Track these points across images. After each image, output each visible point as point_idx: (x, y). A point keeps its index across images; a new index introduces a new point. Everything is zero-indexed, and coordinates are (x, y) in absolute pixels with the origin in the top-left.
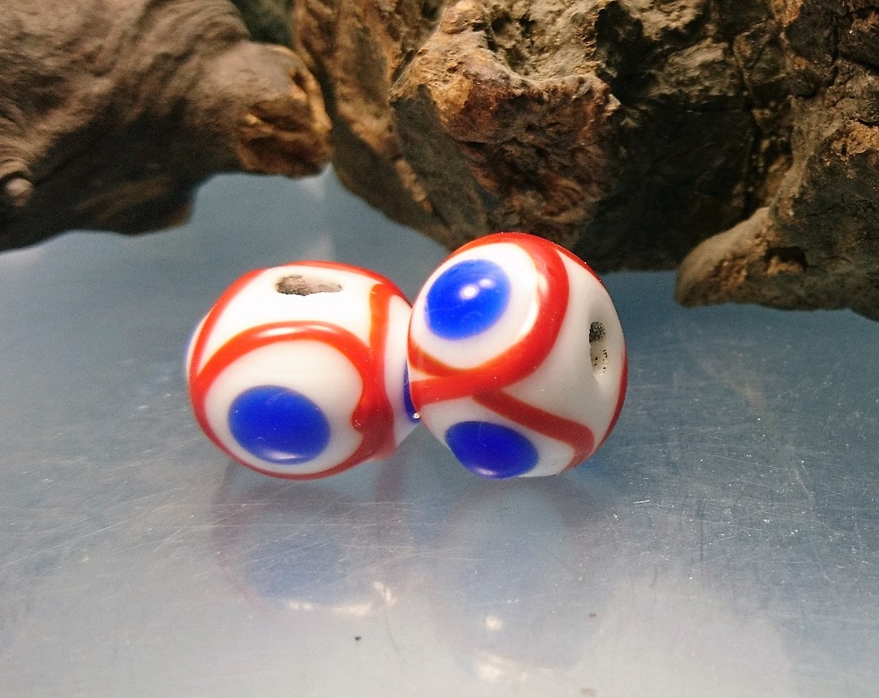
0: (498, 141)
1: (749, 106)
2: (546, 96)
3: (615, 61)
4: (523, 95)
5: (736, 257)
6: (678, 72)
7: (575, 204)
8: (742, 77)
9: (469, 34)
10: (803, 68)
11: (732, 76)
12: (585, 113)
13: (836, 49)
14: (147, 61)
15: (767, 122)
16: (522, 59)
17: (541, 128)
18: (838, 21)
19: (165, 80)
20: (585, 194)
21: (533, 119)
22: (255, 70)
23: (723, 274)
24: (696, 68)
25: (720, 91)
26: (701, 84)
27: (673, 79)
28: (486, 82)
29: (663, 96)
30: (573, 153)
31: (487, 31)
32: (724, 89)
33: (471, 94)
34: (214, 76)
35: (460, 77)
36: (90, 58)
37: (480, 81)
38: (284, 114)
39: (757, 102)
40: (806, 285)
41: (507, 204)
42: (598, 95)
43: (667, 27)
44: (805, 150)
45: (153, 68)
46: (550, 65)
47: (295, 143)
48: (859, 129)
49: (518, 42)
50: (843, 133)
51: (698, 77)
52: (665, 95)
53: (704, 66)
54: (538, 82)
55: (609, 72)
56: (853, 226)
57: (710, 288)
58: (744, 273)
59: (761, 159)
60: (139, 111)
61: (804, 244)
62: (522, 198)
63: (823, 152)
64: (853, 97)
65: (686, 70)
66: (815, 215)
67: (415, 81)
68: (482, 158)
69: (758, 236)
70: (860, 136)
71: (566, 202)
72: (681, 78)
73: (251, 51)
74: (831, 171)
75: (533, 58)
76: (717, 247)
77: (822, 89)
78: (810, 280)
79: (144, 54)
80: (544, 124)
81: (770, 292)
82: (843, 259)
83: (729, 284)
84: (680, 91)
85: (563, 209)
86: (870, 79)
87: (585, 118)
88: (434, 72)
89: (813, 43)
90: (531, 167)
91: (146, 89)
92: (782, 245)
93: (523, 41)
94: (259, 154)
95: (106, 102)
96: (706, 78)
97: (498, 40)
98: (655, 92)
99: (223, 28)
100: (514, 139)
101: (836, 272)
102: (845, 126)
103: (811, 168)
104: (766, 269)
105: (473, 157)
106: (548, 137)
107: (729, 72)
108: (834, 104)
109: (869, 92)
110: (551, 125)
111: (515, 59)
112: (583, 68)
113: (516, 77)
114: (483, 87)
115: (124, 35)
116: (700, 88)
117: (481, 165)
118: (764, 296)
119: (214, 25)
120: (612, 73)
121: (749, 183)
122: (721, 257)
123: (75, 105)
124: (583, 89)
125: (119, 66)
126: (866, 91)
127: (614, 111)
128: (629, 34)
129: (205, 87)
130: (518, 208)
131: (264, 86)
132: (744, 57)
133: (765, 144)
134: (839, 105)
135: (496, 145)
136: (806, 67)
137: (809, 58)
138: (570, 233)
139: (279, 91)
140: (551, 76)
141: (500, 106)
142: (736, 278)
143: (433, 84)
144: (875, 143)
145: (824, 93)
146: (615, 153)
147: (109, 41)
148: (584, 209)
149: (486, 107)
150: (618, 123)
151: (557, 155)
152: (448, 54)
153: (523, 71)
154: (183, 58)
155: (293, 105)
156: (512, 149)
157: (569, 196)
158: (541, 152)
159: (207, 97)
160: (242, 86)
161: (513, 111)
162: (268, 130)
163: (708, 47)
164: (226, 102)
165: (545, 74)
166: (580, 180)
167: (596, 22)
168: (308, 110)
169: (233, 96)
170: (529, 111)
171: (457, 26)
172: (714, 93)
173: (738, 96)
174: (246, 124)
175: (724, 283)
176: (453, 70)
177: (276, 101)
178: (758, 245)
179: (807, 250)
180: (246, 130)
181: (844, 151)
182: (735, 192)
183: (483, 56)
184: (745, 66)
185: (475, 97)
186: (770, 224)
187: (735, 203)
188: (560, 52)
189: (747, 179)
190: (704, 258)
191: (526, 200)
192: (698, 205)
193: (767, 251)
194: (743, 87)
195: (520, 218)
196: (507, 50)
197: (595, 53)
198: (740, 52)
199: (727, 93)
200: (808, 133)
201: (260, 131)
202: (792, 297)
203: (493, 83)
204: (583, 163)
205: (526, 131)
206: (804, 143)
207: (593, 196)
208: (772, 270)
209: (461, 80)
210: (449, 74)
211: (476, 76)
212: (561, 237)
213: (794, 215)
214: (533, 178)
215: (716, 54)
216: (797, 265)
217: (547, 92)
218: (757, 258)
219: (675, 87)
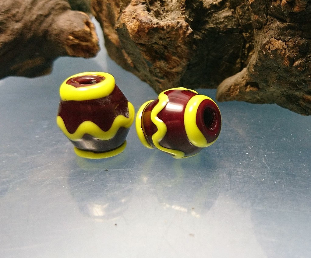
0: (150, 43)
1: (241, 32)
2: (165, 28)
3: (192, 15)
4: (156, 28)
5: (236, 85)
6: (216, 20)
7: (178, 65)
8: (239, 21)
9: (140, 6)
10: (257, 19)
11: (235, 21)
12: (180, 34)
13: (267, 12)
14: (34, 17)
15: (248, 37)
16: (160, 14)
17: (165, 39)
18: (267, 2)
19: (40, 24)
20: (181, 62)
21: (160, 35)
22: (72, 20)
23: (231, 91)
24: (223, 18)
25: (231, 26)
26: (224, 24)
27: (214, 22)
28: (144, 23)
30: (176, 47)
31: (147, 5)
33: (139, 27)
34: (58, 22)
35: (136, 21)
36: (14, 16)
37: (142, 22)
38: (82, 36)
39: (244, 30)
40: (260, 95)
41: (154, 65)
42: (184, 27)
43: (212, 3)
44: (258, 48)
45: (37, 19)
46: (170, 17)
47: (87, 46)
48: (275, 41)
49: (159, 8)
50: (269, 42)
51: (223, 21)
52: (211, 27)
53: (226, 17)
54: (162, 23)
56: (274, 75)
57: (227, 96)
58: (238, 91)
59: (246, 51)
60: (31, 34)
61: (258, 81)
62: (160, 63)
63: (263, 49)
64: (273, 30)
65: (219, 19)
66: (261, 71)
67: (122, 22)
68: (144, 49)
69: (243, 78)
70: (274, 43)
71: (175, 65)
72: (217, 22)
73: (71, 13)
74: (265, 56)
75: (164, 14)
76: (229, 81)
77: (263, 26)
78: (261, 93)
79: (33, 15)
80: (165, 37)
81: (248, 98)
82: (272, 86)
83: (234, 94)
84: (217, 26)
85: (174, 67)
86: (278, 23)
87: (180, 36)
88: (128, 19)
89: (260, 10)
90: (162, 52)
91: (34, 26)
92: (251, 81)
93: (161, 8)
94: (74, 50)
95: (20, 32)
96: (226, 22)
97: (151, 8)
98: (208, 26)
99: (61, 5)
100: (156, 42)
101: (269, 91)
102: (270, 40)
103: (259, 55)
104: (246, 89)
105: (141, 48)
106: (167, 42)
107: (234, 20)
109: (278, 28)
110: (168, 38)
111: (157, 15)
112: (181, 18)
113: (155, 20)
115: (26, 8)
116: (224, 25)
117: (144, 51)
118: (246, 99)
119: (58, 4)
120: (191, 20)
121: (242, 59)
122: (231, 85)
123: (9, 32)
124: (179, 25)
125: (24, 19)
126: (277, 28)
127: (190, 33)
128: (197, 6)
129: (55, 26)
130: (159, 66)
131: (75, 26)
132: (239, 14)
133: (247, 45)
134: (268, 32)
135: (150, 44)
136: (258, 19)
137: (258, 15)
138: (178, 75)
139: (80, 28)
140: (170, 21)
141: (149, 31)
142: (236, 92)
143: (127, 23)
144: (279, 46)
145: (264, 28)
146: (191, 48)
147: (21, 10)
148: (182, 67)
150: (192, 37)
151: (171, 48)
152: (133, 13)
153: (160, 19)
154: (47, 16)
155: (85, 32)
156: (155, 46)
157: (176, 63)
158: (165, 47)
159: (55, 29)
160: (68, 26)
161: (154, 33)
162: (77, 41)
163: (227, 11)
164: (62, 31)
165: (168, 20)
166: (178, 57)
167: (185, 2)
168: (90, 34)
169: (65, 29)
170: (159, 33)
171: (136, 3)
172: (229, 27)
173: (237, 28)
174: (69, 39)
175: (231, 94)
176: (134, 18)
177: (79, 31)
178: (243, 81)
179: (259, 83)
180: (69, 41)
181: (269, 49)
182: (237, 62)
183: (144, 14)
184: (240, 17)
185: (140, 28)
186: (247, 73)
187: (237, 66)
188: (173, 12)
189: (241, 58)
190: (225, 85)
191: (161, 64)
192: (224, 66)
193: (246, 83)
194: (239, 25)
195: (160, 70)
196: (154, 11)
197: (185, 12)
198: (238, 13)
199: (233, 27)
200: (259, 42)
201: (74, 42)
202: (255, 99)
203: (146, 23)
204: (180, 51)
205: (159, 40)
206: (257, 45)
207: (184, 63)
208: (248, 90)
209: (136, 22)
210: (133, 20)
211: (141, 20)
212: (174, 77)
213: (254, 71)
214: (163, 56)
215: (230, 13)
216: (256, 88)
217: (166, 26)
218: (243, 85)
219: (215, 25)
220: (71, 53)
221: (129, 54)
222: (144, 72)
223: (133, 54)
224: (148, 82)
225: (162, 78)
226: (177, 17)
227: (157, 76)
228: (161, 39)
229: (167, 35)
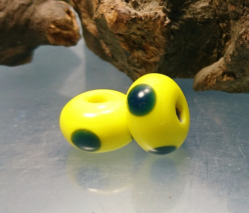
0: (128, 34)
1: (218, 22)
2: (143, 18)
3: (170, 6)
4: (135, 18)
5: (213, 74)
6: (193, 10)
7: (156, 55)
8: (216, 12)
10: (233, 9)
11: (212, 12)
12: (157, 24)
13: (244, 3)
14: (17, 6)
15: (225, 28)
16: (138, 5)
17: (143, 29)
19: (23, 13)
20: (159, 52)
21: (138, 26)
22: (53, 9)
23: (208, 80)
24: (200, 9)
25: (208, 17)
26: (201, 14)
27: (192, 12)
28: (122, 13)
29: (188, 18)
30: (154, 38)
32: (210, 16)
33: (117, 17)
34: (39, 12)
35: (114, 11)
38: (63, 25)
39: (221, 21)
40: (236, 84)
41: (132, 55)
42: (162, 18)
44: (234, 38)
45: (19, 8)
46: (148, 7)
47: (68, 34)
50: (246, 32)
51: (200, 12)
53: (203, 8)
54: (140, 14)
55: (168, 10)
57: (204, 85)
58: (215, 80)
59: (223, 41)
60: (14, 23)
61: (235, 71)
62: (137, 53)
63: (240, 39)
65: (196, 9)
66: (238, 61)
67: (101, 13)
68: (122, 39)
69: (220, 68)
71: (153, 54)
72: (194, 12)
73: (52, 3)
74: (242, 46)
75: (142, 5)
76: (207, 71)
78: (238, 83)
79: (15, 4)
81: (225, 87)
82: (248, 76)
83: (210, 84)
84: (194, 17)
85: (152, 57)
87: (157, 26)
88: (106, 9)
90: (140, 42)
91: (16, 16)
92: (228, 71)
94: (55, 38)
95: (3, 20)
96: (203, 12)
98: (185, 17)
100: (134, 33)
101: (246, 80)
102: (246, 30)
103: (236, 45)
104: (223, 79)
105: (120, 39)
106: (145, 32)
107: (211, 10)
108: (243, 22)
110: (146, 28)
111: (135, 5)
112: (158, 8)
113: (133, 11)
114: (122, 15)
116: (201, 16)
117: (123, 42)
118: (223, 88)
120: (169, 10)
122: (208, 75)
124: (157, 16)
125: (7, 8)
127: (167, 23)
129: (36, 15)
130: (137, 56)
131: (56, 15)
132: (216, 5)
133: (224, 35)
134: (245, 23)
135: (128, 35)
136: (234, 9)
137: (235, 6)
138: (155, 65)
139: (62, 17)
140: (148, 11)
141: (127, 22)
142: (213, 82)
143: (106, 14)
145: (241, 18)
146: (169, 38)
148: (159, 57)
149: (122, 22)
150: (170, 28)
151: (149, 38)
152: (111, 3)
153: (138, 9)
154: (29, 5)
155: (67, 21)
156: (133, 36)
157: (153, 53)
158: (143, 37)
159: (37, 18)
160: (49, 15)
161: (132, 24)
162: (58, 30)
163: (204, 2)
164: (44, 20)
165: (146, 10)
166: (156, 47)
168: (72, 23)
169: (46, 18)
170: (137, 24)
172: (206, 17)
173: (214, 18)
174: (50, 28)
175: (208, 83)
176: (112, 9)
177: (61, 20)
178: (220, 70)
179: (236, 73)
180: (51, 30)
181: (246, 39)
182: (214, 52)
183: (122, 4)
184: (217, 8)
185: (119, 18)
186: (224, 63)
187: (214, 55)
188: (151, 3)
189: (218, 48)
190: (202, 75)
191: (139, 54)
192: (201, 56)
193: (223, 73)
194: (216, 16)
195: (138, 60)
196: (132, 2)
197: (162, 3)
198: (215, 3)
199: (210, 18)
200: (235, 32)
201: (55, 30)
202: (232, 89)
203: (125, 14)
204: (157, 41)
206: (234, 36)
207: (162, 53)
208: (225, 79)
209: (114, 13)
210: (111, 10)
211: (119, 11)
212: (152, 67)
213: (231, 61)
214: (141, 46)
215: (207, 4)
216: (233, 78)
217: (144, 17)
218: (219, 75)
219: (192, 15)
220: (53, 42)
221: (107, 44)
222: (122, 62)
223: (111, 45)
224: (126, 72)
225: (140, 68)
226: (155, 8)
227: (135, 66)
228: (139, 29)
229: (145, 26)
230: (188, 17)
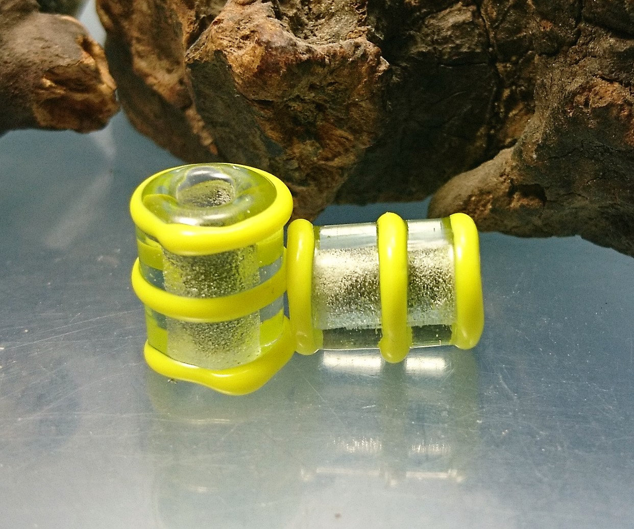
0: (285, 99)
1: (493, 61)
2: (327, 60)
3: (383, 25)
5: (482, 193)
6: (433, 33)
7: (347, 150)
8: (488, 36)
9: (259, 5)
10: (548, 29)
11: (480, 35)
12: (360, 74)
13: (580, 14)
15: (509, 74)
16: (303, 25)
17: (322, 87)
20: (356, 142)
21: (315, 80)
23: (471, 207)
24: (449, 29)
25: (469, 48)
26: (453, 42)
27: (429, 38)
28: (276, 49)
29: (421, 54)
30: (348, 108)
32: (473, 47)
33: (263, 59)
35: (253, 44)
37: (271, 48)
39: (500, 57)
40: (543, 216)
41: (289, 152)
42: (370, 57)
44: (549, 102)
46: (326, 30)
48: (602, 86)
49: (299, 10)
50: (586, 88)
51: (450, 36)
52: (422, 52)
53: (455, 26)
54: (320, 49)
55: (378, 35)
56: (590, 167)
58: (489, 207)
59: (502, 106)
61: (545, 184)
62: (302, 146)
63: (567, 104)
64: (595, 57)
65: (440, 30)
66: (556, 158)
67: (212, 47)
68: (269, 113)
70: (602, 91)
71: (340, 149)
72: (436, 37)
73: (42, 21)
74: (574, 121)
75: (311, 23)
76: (466, 184)
77: (565, 48)
80: (324, 83)
81: (510, 223)
82: (579, 195)
83: (476, 216)
84: (435, 49)
85: (336, 155)
86: (612, 40)
87: (359, 78)
88: (230, 39)
89: (559, 9)
90: (311, 119)
92: (525, 183)
93: (302, 8)
94: (52, 112)
96: (457, 37)
97: (283, 9)
98: (414, 50)
100: (298, 96)
101: (571, 206)
102: (587, 82)
103: (554, 118)
104: (510, 203)
105: (262, 112)
106: (327, 94)
107: (477, 31)
108: (577, 62)
109: (611, 52)
110: (331, 84)
111: (297, 26)
112: (356, 32)
113: (302, 44)
114: (274, 53)
116: (452, 45)
117: (269, 120)
118: (506, 226)
120: (380, 36)
121: (491, 126)
122: (469, 193)
124: (359, 53)
126: (607, 52)
127: (384, 70)
128: (393, 1)
130: (298, 155)
132: (491, 19)
133: (507, 93)
134: (582, 63)
135: (282, 102)
136: (551, 30)
137: (554, 21)
138: (342, 175)
141: (289, 70)
142: (483, 211)
143: (228, 50)
144: (616, 97)
145: (566, 52)
146: (384, 106)
148: (355, 155)
149: (276, 71)
151: (333, 109)
152: (241, 23)
153: (302, 35)
156: (295, 105)
157: (342, 144)
158: (320, 108)
161: (300, 74)
162: (60, 92)
163: (460, 10)
165: (322, 38)
166: (353, 131)
168: (97, 74)
170: (312, 74)
172: (464, 50)
173: (485, 51)
176: (245, 38)
178: (503, 183)
179: (547, 188)
181: (586, 104)
182: (479, 134)
183: (273, 25)
184: (491, 26)
185: (267, 62)
186: (514, 164)
187: (478, 144)
188: (334, 18)
189: (489, 123)
190: (453, 194)
191: (305, 148)
192: (447, 146)
193: (510, 188)
194: (489, 45)
195: (299, 163)
196: (289, 17)
197: (366, 19)
198: (487, 14)
199: (474, 50)
200: (551, 87)
202: (530, 227)
203: (282, 49)
204: (355, 116)
205: (309, 90)
206: (547, 95)
207: (363, 144)
208: (515, 204)
209: (254, 47)
210: (242, 41)
211: (268, 43)
212: (333, 179)
213: (537, 158)
214: (313, 129)
215: (466, 16)
216: (537, 200)
217: (328, 56)
218: (501, 193)
219: (429, 46)
225: (304, 183)
226: (346, 32)
230: (420, 50)
